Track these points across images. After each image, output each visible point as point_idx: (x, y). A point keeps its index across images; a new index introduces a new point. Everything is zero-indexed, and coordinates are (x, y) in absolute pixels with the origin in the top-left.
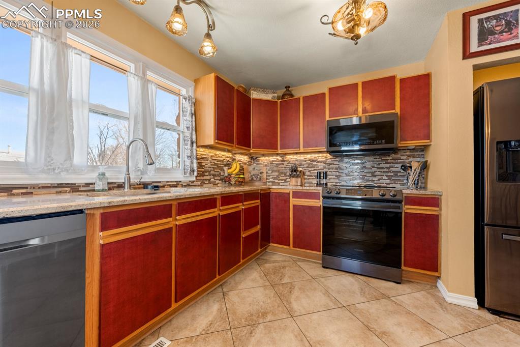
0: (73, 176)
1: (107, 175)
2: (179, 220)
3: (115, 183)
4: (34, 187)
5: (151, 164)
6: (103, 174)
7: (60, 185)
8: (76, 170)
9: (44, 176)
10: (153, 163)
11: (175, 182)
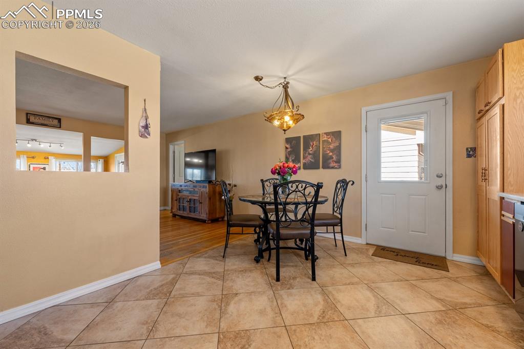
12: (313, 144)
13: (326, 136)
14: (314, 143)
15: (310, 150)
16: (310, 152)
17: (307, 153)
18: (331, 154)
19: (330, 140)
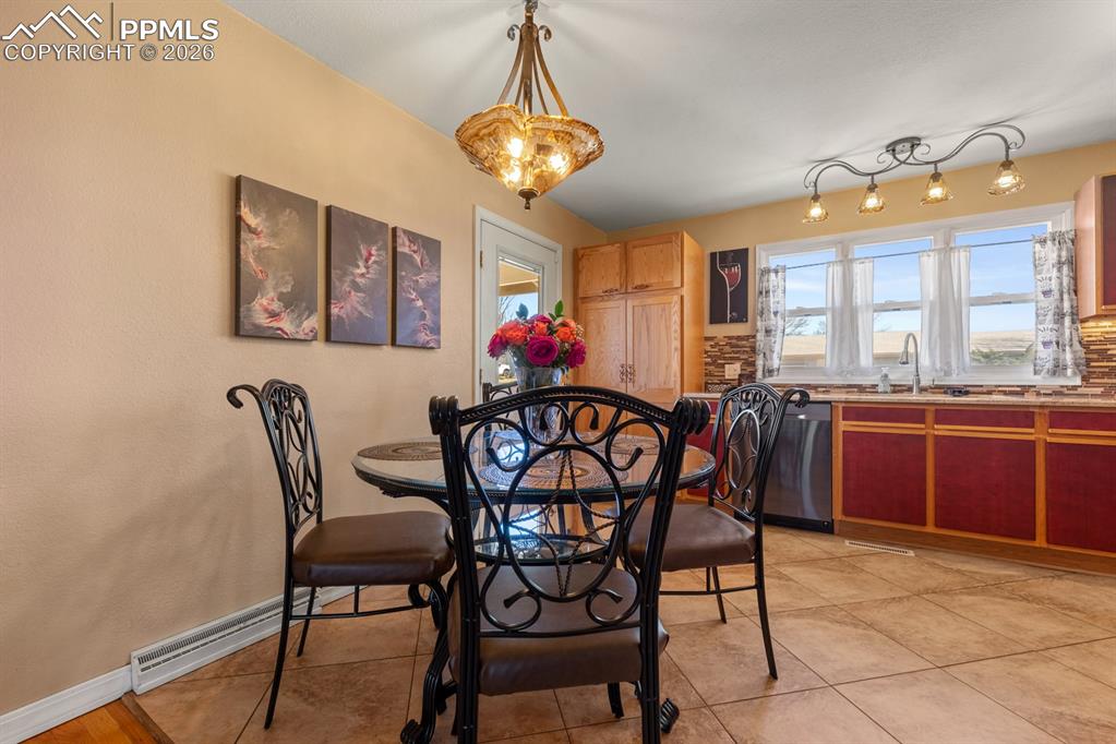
0: (860, 378)
1: (890, 377)
2: (937, 430)
3: (904, 386)
4: (831, 386)
5: (904, 363)
6: (886, 376)
7: (850, 386)
8: (864, 372)
9: (838, 378)
10: (907, 363)
11: (1018, 386)
12: (370, 255)
13: (407, 243)
14: (373, 252)
15: (358, 271)
16: (359, 280)
17: (349, 279)
18: (420, 303)
19: (417, 258)
